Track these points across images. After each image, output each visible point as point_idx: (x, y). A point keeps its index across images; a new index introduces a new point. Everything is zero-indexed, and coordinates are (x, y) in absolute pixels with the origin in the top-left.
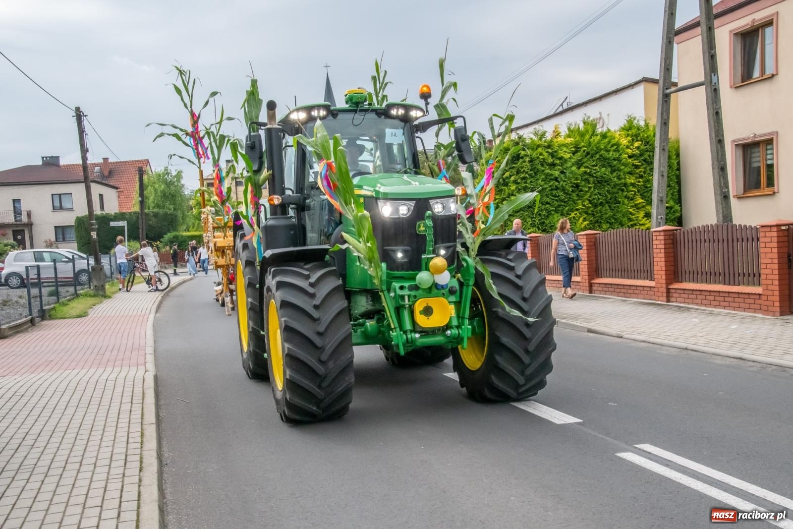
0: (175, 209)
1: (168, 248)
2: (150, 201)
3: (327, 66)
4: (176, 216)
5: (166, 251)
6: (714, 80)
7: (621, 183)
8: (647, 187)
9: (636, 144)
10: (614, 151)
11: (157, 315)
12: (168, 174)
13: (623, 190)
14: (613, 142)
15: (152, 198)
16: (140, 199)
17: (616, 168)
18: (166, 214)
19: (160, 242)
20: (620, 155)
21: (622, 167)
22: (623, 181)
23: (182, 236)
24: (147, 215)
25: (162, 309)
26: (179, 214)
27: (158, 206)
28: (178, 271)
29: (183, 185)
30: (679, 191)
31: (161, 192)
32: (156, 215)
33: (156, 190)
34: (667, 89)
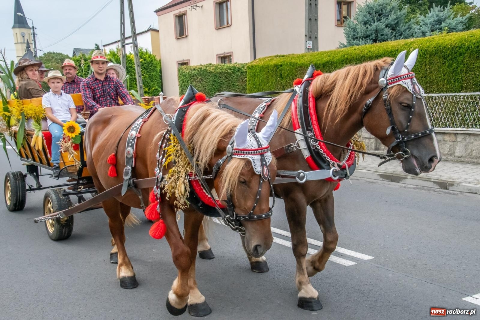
6: (135, 42)
7: (132, 78)
8: (145, 80)
9: (141, 60)
10: (130, 63)
13: (134, 81)
14: (129, 59)
17: (130, 71)
20: (132, 65)
21: (133, 71)
22: (133, 77)
30: (162, 82)
34: (123, 43)
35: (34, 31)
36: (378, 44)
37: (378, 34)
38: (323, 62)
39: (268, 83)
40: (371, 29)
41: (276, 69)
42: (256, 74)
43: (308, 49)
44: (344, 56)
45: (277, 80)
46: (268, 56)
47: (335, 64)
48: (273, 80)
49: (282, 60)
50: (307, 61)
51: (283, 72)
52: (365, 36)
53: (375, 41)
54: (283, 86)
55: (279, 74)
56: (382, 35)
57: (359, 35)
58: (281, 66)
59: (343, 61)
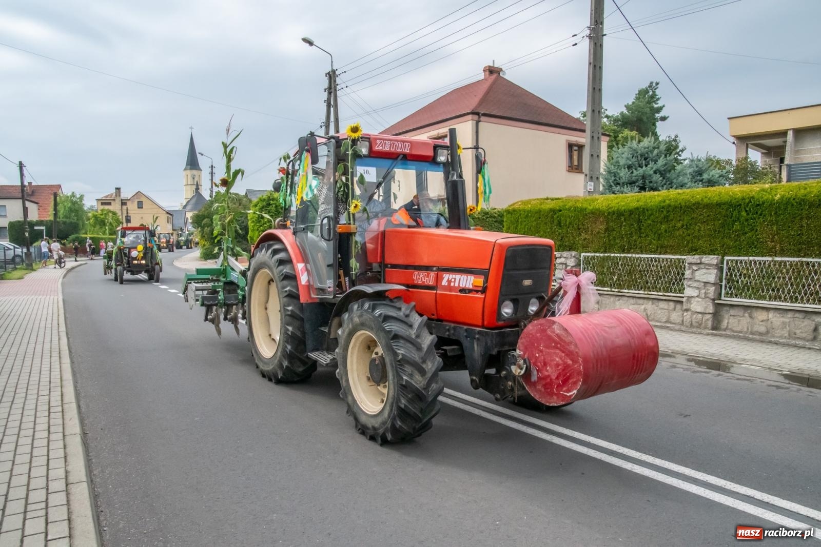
0: (77, 219)
1: (71, 244)
2: (61, 213)
3: (191, 128)
4: (78, 224)
5: (71, 246)
11: (64, 279)
12: (74, 196)
15: (62, 212)
16: (54, 212)
18: (71, 223)
19: (67, 240)
23: (82, 237)
24: (58, 222)
25: (67, 277)
26: (81, 223)
27: (66, 217)
28: (77, 259)
29: (84, 204)
31: (69, 208)
32: (64, 223)
33: (65, 207)
35: (212, 169)
36: (648, 194)
37: (647, 181)
38: (630, 208)
39: (538, 233)
40: (637, 174)
41: (552, 215)
42: (520, 220)
43: (589, 191)
44: (664, 202)
45: (552, 229)
46: (534, 198)
47: (650, 212)
48: (547, 229)
49: (560, 203)
50: (602, 206)
51: (562, 219)
52: (629, 182)
53: (643, 189)
54: (562, 238)
55: (556, 222)
56: (651, 182)
57: (624, 180)
58: (560, 211)
59: (663, 208)
